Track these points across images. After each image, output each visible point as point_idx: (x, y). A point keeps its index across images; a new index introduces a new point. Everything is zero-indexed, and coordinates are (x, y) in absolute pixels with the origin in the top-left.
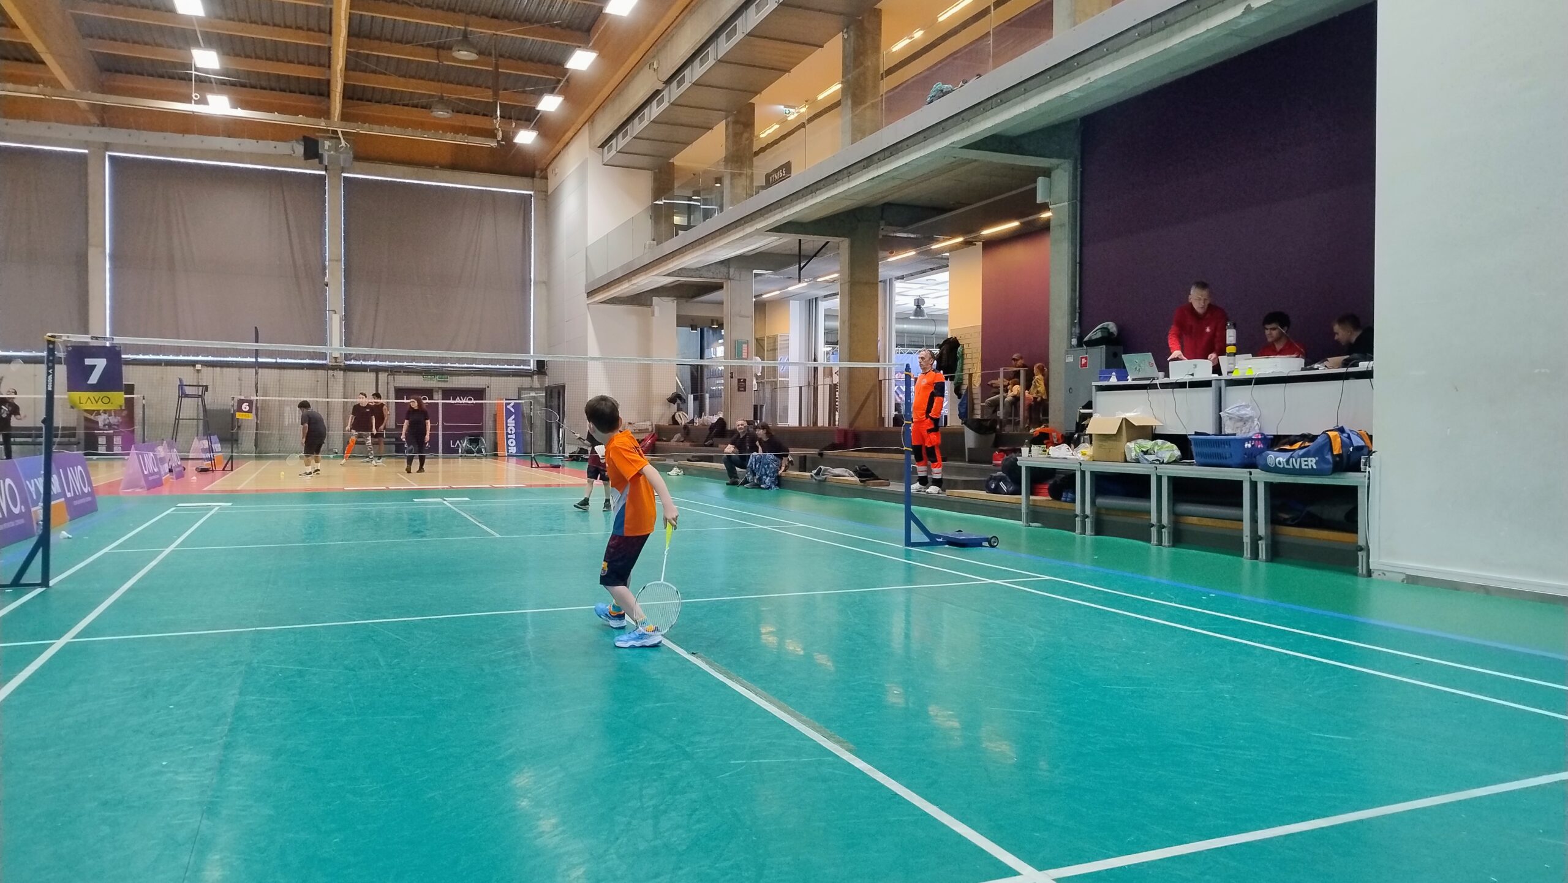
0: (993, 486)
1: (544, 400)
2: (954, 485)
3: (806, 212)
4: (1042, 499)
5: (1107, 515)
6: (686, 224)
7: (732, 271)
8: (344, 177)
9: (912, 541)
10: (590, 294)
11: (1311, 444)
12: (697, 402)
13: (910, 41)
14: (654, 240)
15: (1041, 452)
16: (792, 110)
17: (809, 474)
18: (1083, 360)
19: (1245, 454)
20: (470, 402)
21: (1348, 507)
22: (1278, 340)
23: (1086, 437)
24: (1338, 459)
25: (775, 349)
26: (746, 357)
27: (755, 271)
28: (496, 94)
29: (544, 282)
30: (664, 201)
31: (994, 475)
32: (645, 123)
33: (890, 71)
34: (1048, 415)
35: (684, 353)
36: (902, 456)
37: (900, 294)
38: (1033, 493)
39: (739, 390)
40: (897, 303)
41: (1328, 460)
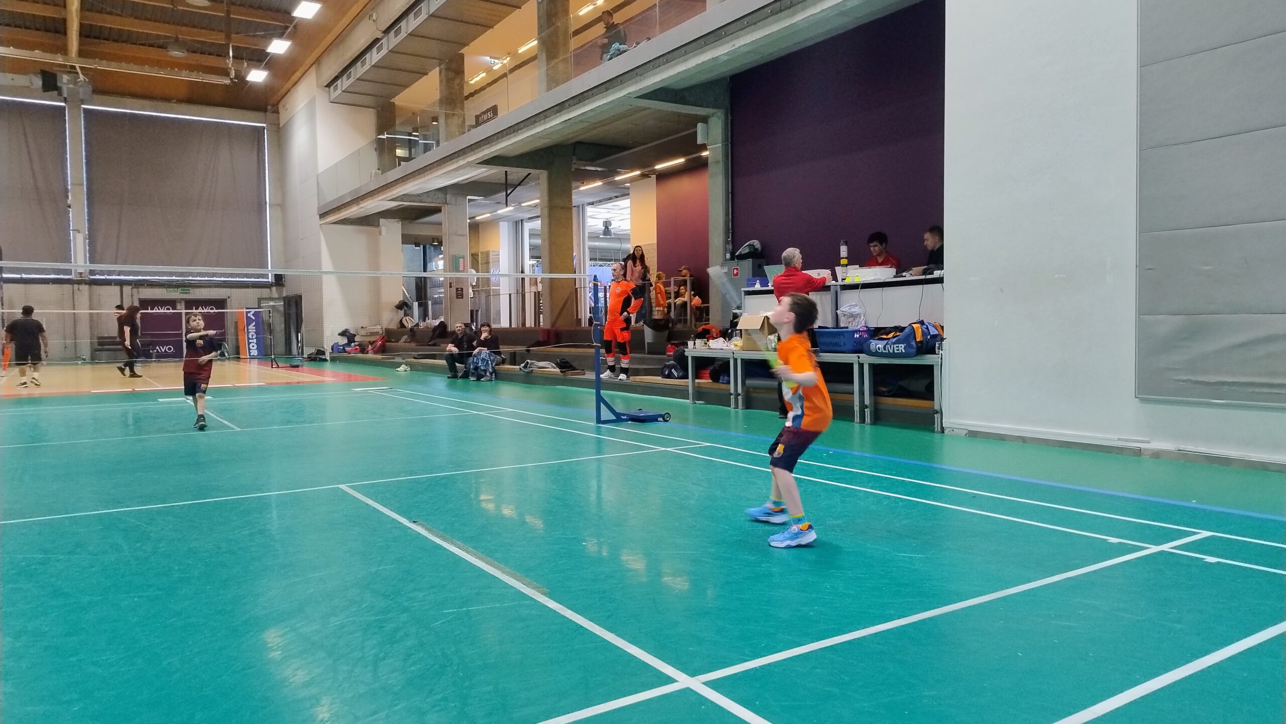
0: (667, 373)
1: (282, 309)
2: (637, 372)
3: (511, 148)
4: (705, 382)
5: (755, 392)
6: (407, 156)
7: (449, 197)
8: (84, 109)
9: (602, 420)
10: (322, 216)
11: (901, 334)
12: (422, 308)
13: (594, 7)
14: (379, 169)
15: (703, 344)
16: (497, 61)
17: (518, 367)
18: (735, 270)
19: (855, 343)
20: (212, 311)
21: (925, 382)
22: (879, 255)
23: (737, 332)
24: (920, 345)
25: (488, 263)
26: (462, 269)
27: (469, 197)
28: (228, 37)
29: (279, 205)
30: (386, 136)
31: (667, 363)
32: (367, 67)
33: (577, 33)
34: (709, 316)
35: (409, 267)
36: (593, 350)
37: (591, 217)
38: (697, 378)
39: (457, 298)
40: (588, 224)
41: (912, 345)
